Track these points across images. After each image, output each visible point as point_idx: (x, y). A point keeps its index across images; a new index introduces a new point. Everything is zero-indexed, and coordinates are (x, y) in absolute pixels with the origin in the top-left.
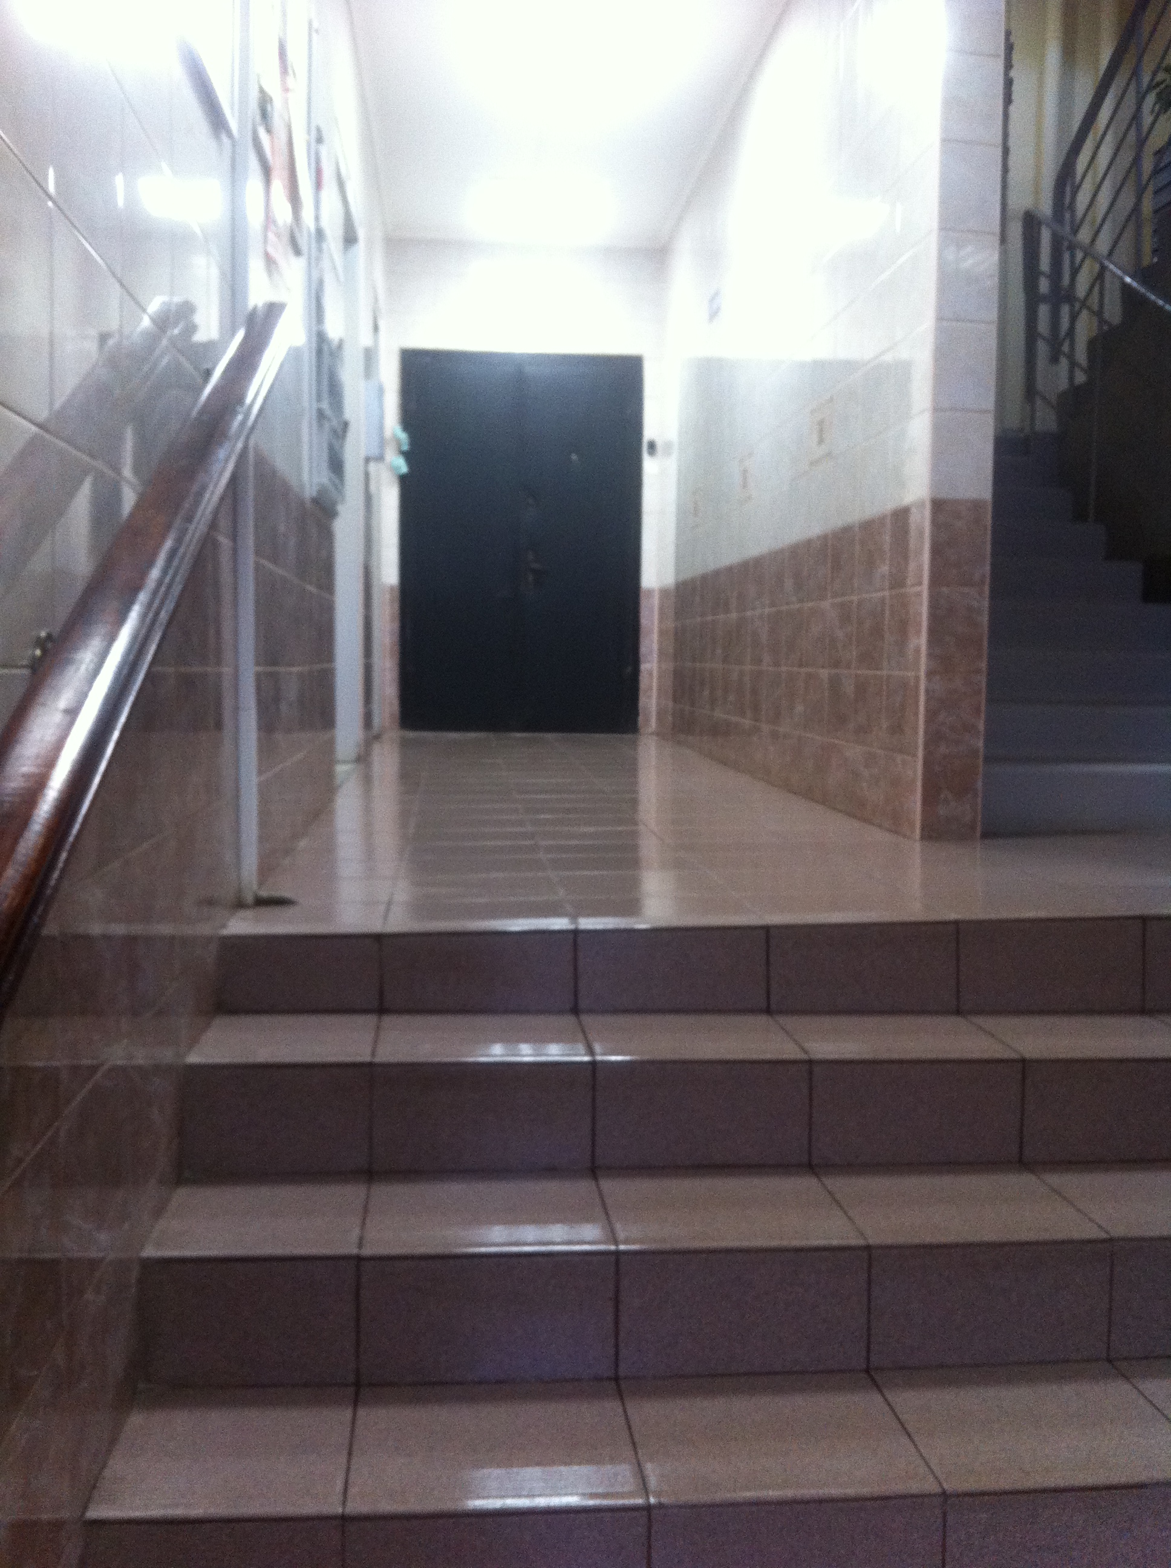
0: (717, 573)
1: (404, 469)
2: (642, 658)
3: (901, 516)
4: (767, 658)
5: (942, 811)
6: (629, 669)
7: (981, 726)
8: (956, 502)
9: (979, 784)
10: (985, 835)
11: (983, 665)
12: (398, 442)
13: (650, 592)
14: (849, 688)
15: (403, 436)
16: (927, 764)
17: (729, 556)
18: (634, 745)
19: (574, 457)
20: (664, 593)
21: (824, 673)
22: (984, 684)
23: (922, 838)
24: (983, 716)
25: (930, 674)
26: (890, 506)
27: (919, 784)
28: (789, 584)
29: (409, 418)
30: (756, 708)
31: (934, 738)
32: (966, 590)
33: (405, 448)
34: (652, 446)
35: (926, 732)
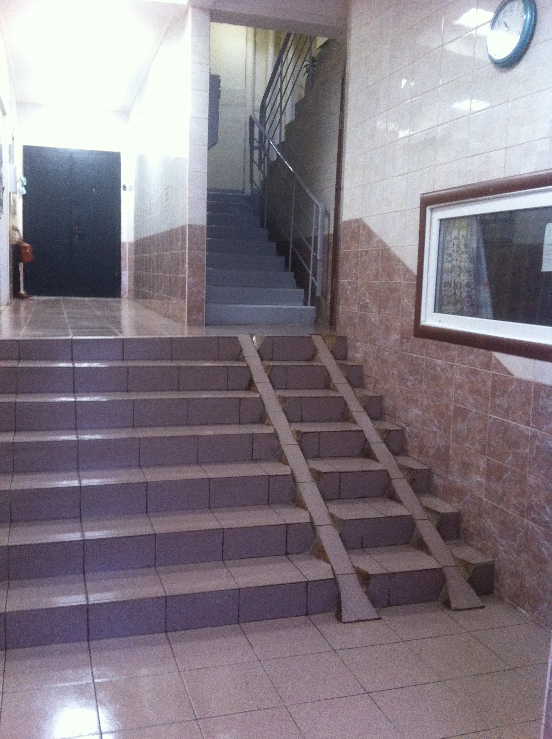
0: (144, 239)
1: (25, 192)
2: (122, 269)
3: (183, 228)
4: (156, 270)
5: (194, 317)
6: (117, 273)
7: (205, 292)
8: (195, 226)
9: (204, 309)
10: (207, 325)
11: (205, 274)
12: (23, 183)
13: (125, 243)
14: (173, 280)
15: (24, 179)
16: (188, 303)
17: (147, 234)
18: (120, 302)
19: (94, 190)
20: (130, 244)
21: (169, 275)
22: (205, 280)
23: (188, 325)
24: (205, 289)
25: (189, 276)
26: (180, 225)
27: (186, 309)
28: (160, 246)
29: (26, 173)
30: (154, 288)
31: (190, 296)
32: (199, 252)
33: (25, 184)
34: (124, 187)
35: (188, 294)
